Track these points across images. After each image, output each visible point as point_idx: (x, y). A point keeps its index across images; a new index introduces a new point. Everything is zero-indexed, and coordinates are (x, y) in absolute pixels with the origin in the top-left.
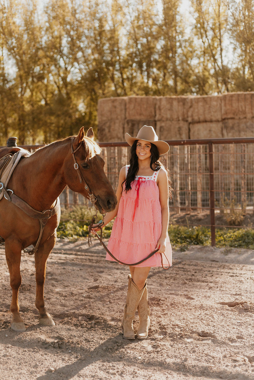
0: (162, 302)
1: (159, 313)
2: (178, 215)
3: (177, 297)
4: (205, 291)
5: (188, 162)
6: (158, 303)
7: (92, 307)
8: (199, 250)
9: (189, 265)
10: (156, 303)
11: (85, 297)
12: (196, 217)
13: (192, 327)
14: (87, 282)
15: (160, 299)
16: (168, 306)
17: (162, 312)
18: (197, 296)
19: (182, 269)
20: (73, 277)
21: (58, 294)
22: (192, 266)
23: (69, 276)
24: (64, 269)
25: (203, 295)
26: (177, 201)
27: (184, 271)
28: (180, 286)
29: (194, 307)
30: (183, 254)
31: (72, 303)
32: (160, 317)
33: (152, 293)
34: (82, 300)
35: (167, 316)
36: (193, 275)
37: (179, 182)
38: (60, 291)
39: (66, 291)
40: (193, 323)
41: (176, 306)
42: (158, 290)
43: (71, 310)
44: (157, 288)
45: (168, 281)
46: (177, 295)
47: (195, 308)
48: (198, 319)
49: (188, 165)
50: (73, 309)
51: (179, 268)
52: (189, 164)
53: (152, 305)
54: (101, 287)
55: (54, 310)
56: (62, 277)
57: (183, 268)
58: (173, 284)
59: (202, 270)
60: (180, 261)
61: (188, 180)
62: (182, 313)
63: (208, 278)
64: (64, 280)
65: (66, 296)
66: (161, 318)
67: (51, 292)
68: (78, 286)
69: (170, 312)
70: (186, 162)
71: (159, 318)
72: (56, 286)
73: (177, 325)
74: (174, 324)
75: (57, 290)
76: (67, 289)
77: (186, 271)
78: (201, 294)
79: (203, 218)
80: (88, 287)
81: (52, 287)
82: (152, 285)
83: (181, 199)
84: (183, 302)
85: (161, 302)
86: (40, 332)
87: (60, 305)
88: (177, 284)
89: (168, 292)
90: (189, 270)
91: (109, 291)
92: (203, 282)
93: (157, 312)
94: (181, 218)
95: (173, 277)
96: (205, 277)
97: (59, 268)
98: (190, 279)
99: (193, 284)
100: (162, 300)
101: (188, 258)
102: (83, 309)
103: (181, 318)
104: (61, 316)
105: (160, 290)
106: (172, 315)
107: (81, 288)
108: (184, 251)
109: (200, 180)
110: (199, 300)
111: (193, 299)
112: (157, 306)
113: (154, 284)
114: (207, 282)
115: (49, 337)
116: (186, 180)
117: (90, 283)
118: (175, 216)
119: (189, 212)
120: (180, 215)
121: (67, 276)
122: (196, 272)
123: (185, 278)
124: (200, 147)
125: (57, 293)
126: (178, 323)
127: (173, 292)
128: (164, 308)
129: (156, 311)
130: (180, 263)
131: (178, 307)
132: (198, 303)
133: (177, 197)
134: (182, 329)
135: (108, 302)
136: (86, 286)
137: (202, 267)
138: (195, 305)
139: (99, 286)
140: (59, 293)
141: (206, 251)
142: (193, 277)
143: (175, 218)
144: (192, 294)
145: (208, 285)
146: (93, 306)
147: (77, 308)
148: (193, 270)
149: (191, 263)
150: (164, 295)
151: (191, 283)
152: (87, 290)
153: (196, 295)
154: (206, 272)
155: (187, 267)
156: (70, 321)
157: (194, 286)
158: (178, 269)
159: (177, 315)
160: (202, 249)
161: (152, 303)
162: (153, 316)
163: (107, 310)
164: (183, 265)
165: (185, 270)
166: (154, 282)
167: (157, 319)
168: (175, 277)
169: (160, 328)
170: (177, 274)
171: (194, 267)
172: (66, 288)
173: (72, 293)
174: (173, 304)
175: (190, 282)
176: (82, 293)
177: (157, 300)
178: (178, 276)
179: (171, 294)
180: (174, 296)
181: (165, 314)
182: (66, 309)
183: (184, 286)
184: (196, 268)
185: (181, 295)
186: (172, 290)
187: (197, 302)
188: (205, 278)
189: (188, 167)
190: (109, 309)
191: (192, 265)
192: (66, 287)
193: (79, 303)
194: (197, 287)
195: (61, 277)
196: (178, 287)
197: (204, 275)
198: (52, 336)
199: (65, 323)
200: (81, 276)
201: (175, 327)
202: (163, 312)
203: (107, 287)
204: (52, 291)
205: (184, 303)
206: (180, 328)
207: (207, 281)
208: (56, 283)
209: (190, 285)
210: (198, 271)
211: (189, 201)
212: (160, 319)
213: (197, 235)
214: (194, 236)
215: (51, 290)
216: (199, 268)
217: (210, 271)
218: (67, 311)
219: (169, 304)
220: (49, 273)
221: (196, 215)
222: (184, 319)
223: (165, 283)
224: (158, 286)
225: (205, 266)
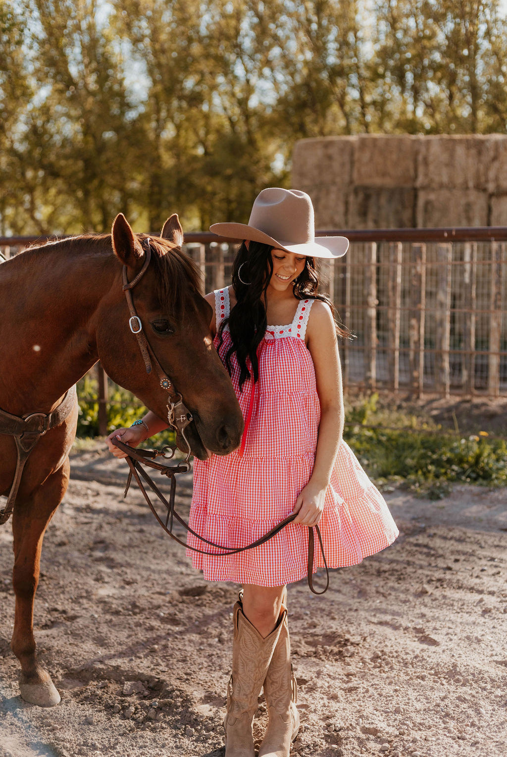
0: (351, 648)
1: (337, 683)
2: (443, 401)
3: (396, 632)
4: (472, 619)
5: (471, 280)
6: (340, 652)
7: (170, 652)
8: (476, 498)
9: (445, 538)
10: (336, 649)
11: (163, 620)
12: (483, 409)
13: (414, 741)
14: (182, 573)
15: (347, 640)
16: (364, 663)
17: (344, 682)
18: (447, 634)
19: (425, 550)
20: (154, 557)
21: (101, 606)
22: (452, 542)
23: (146, 553)
24: (141, 531)
25: (465, 635)
26: (442, 370)
27: (428, 555)
28: (409, 601)
29: (433, 672)
30: (433, 507)
31: (123, 635)
32: (334, 698)
33: (333, 619)
34: (151, 629)
35: (355, 697)
36: (449, 569)
37: (448, 326)
38: (108, 596)
39: (122, 598)
40: (419, 727)
41: (387, 664)
42: (350, 610)
43: (111, 657)
44: (350, 601)
45: (382, 583)
46: (396, 628)
47: (436, 674)
48: (437, 712)
49: (471, 288)
50: (121, 655)
51: (417, 545)
52: (474, 287)
53: (323, 657)
54: (209, 592)
55: (71, 656)
56: (128, 554)
57: (426, 546)
58: (393, 593)
59: (472, 554)
60: (423, 525)
61: (468, 323)
62: (396, 691)
63: (485, 579)
64: (129, 565)
65: (117, 613)
66: (338, 702)
67: (86, 597)
68: (158, 584)
69: (366, 684)
70: (467, 280)
71: (333, 703)
72: (106, 579)
73: (375, 732)
74: (367, 726)
75: (104, 592)
76: (128, 591)
77: (433, 555)
78: (458, 630)
79: (499, 411)
80: (181, 589)
81: (92, 582)
82: (339, 591)
83: (453, 366)
84: (407, 653)
85: (347, 650)
86: (12, 724)
87: (94, 639)
88: (403, 592)
89: (375, 615)
90: (440, 552)
91: (226, 603)
92: (471, 589)
93: (332, 682)
94: (449, 409)
95: (397, 571)
96: (477, 577)
97: (131, 528)
98: (439, 580)
99: (444, 597)
100: (352, 644)
101: (445, 518)
102: (146, 656)
103: (391, 707)
104: (84, 673)
105: (356, 610)
106: (370, 694)
107: (163, 591)
108: (438, 498)
109: (499, 325)
110: (451, 650)
111: (434, 643)
112: (336, 660)
113: (346, 589)
114: (481, 592)
115: (28, 745)
116: (465, 323)
117: (188, 575)
118: (435, 405)
119: (468, 397)
120: (447, 402)
121: (140, 552)
122: (457, 561)
123: (427, 576)
124: (500, 247)
125: (101, 601)
126: (380, 723)
127: (388, 618)
128: (352, 669)
129: (329, 676)
130: (422, 531)
131: (392, 668)
132: (446, 658)
133: (442, 360)
134: (387, 745)
135: (215, 637)
136: (176, 584)
137: (475, 547)
138: (438, 665)
139: (206, 587)
140: (105, 602)
141: (492, 502)
142: (448, 576)
143: (436, 409)
144: (435, 629)
145: (481, 601)
146: (173, 649)
147: (131, 652)
148: (452, 552)
149: (451, 534)
150: (363, 624)
151: (437, 593)
152: (176, 596)
153: (444, 631)
154: (484, 562)
155: (438, 543)
156: (99, 692)
157: (444, 603)
158: (415, 548)
159: (381, 695)
160: (484, 495)
161: (325, 652)
162: (317, 695)
163: (205, 664)
164: (429, 536)
165: (432, 552)
166: (346, 583)
167: (324, 706)
168: (403, 572)
169: (326, 737)
170: (408, 563)
171: (456, 544)
172: (127, 587)
173: (134, 605)
174: (378, 657)
175: (437, 587)
176: (159, 607)
177: (339, 642)
178: (410, 570)
179: (381, 623)
180: (388, 631)
181: (350, 690)
182: (101, 652)
183: (420, 600)
184: (460, 547)
185: (406, 629)
186: (385, 612)
187: (444, 656)
188: (477, 581)
189: (471, 293)
190: (211, 661)
191: (451, 538)
192: (128, 583)
193: (142, 636)
194: (452, 605)
195: (125, 553)
196: (405, 602)
197: (477, 571)
198: (35, 740)
199: (86, 698)
200: (174, 555)
201: (368, 739)
202: (348, 682)
203: (226, 591)
204: (88, 596)
205: (409, 658)
206: (382, 742)
207: (480, 589)
208: (109, 571)
209: (436, 599)
210: (462, 558)
211: (470, 370)
212: (334, 705)
213: (478, 457)
214: (470, 459)
215: (87, 592)
216: (468, 548)
217: (492, 559)
218: (101, 662)
219: (368, 657)
220: (102, 542)
221: (484, 404)
222: (397, 711)
223: (374, 589)
224: (353, 597)
225: (483, 544)
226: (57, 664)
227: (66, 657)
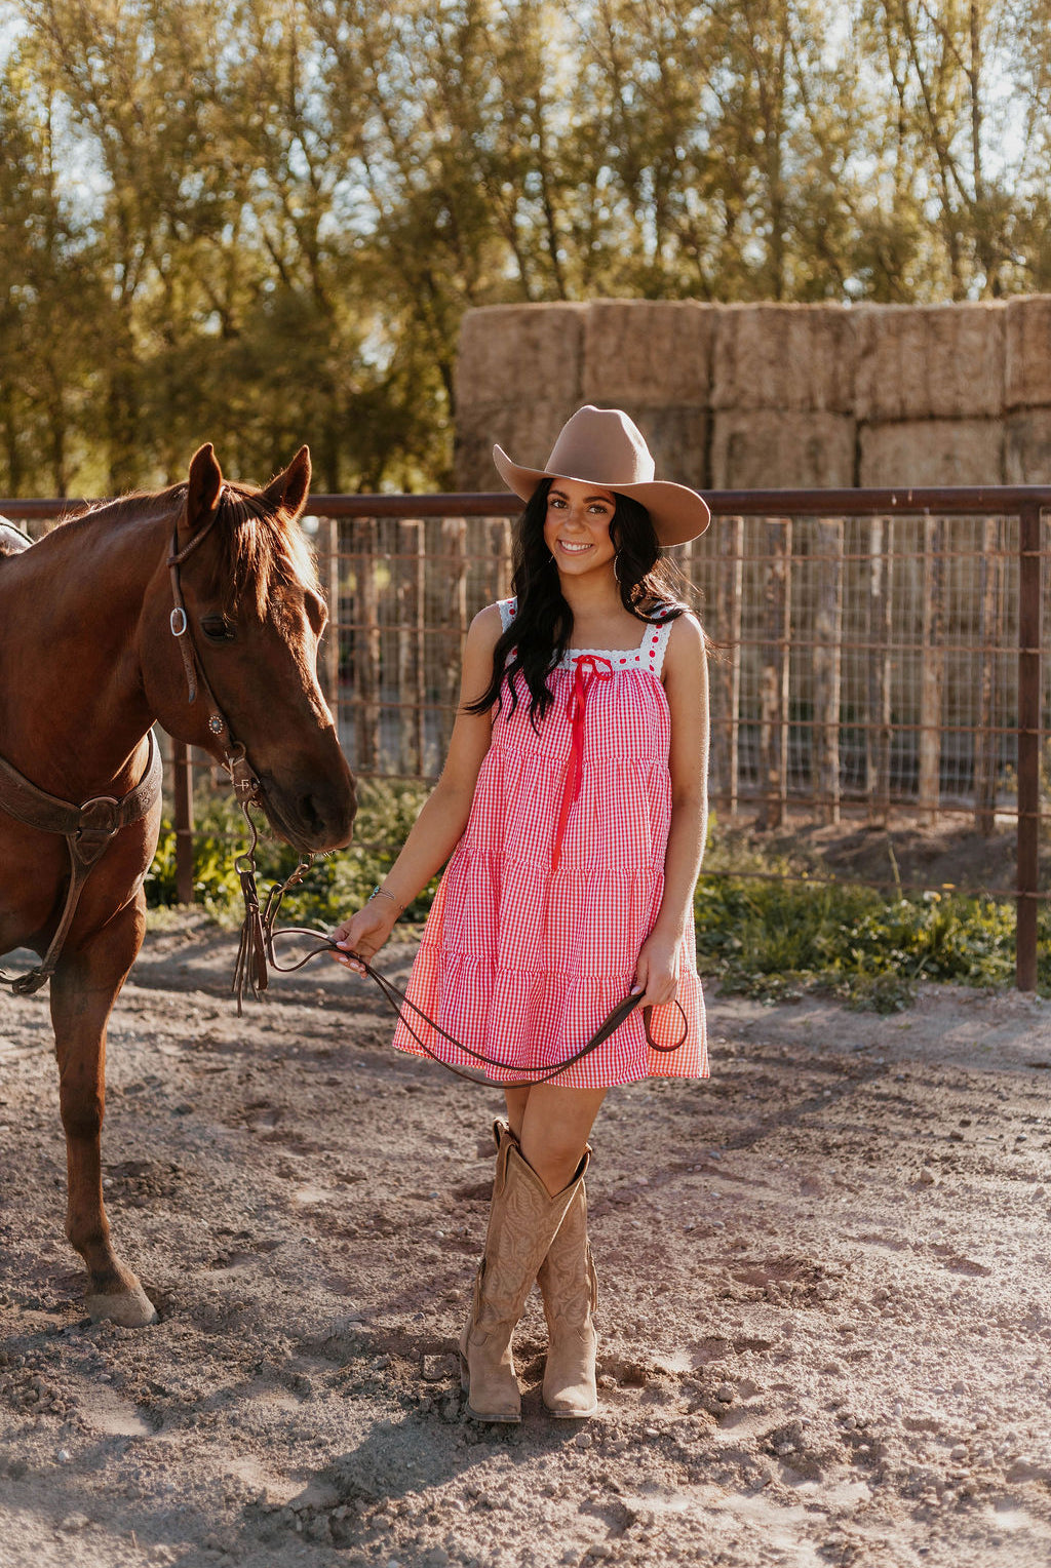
0: (832, 1285)
1: (828, 1346)
2: (829, 829)
3: (900, 1254)
4: (1033, 1226)
5: (883, 591)
6: (811, 1292)
8: (966, 1008)
9: (928, 1083)
10: (802, 1287)
11: (444, 1244)
12: (912, 844)
13: (1011, 1438)
14: (447, 1159)
15: (819, 1269)
16: (863, 1308)
17: (838, 1342)
18: (998, 1254)
19: (899, 1106)
20: (379, 1130)
21: (312, 1221)
22: (944, 1090)
23: (360, 1123)
24: (332, 1083)
25: (1031, 1254)
26: (826, 766)
27: (907, 1114)
28: (903, 1197)
29: (994, 1320)
30: (889, 1026)
31: (382, 1274)
32: (832, 1370)
33: (772, 1233)
34: (432, 1260)
35: (869, 1368)
36: (958, 1138)
37: (837, 680)
38: (320, 1204)
39: (349, 1207)
40: (1009, 1414)
41: (906, 1309)
42: (800, 1216)
43: (379, 1313)
44: (793, 1202)
45: (841, 1167)
46: (898, 1246)
47: (1002, 1324)
48: (1033, 1388)
49: (884, 607)
50: (392, 1308)
51: (879, 1097)
52: (889, 605)
53: (783, 1302)
55: (298, 1314)
56: (324, 1125)
57: (898, 1099)
58: (868, 1185)
59: (991, 1111)
60: (881, 1060)
61: (879, 675)
62: (942, 1354)
63: (1032, 1156)
64: (335, 1146)
65: (349, 1234)
66: (842, 1377)
67: (277, 1208)
68: (408, 1180)
69: (881, 1346)
70: (876, 591)
71: (833, 1380)
72: (301, 1173)
73: (932, 1426)
74: (913, 1417)
75: (308, 1196)
76: (352, 1194)
77: (917, 1115)
78: (1016, 1246)
79: (943, 847)
80: (456, 1187)
81: (278, 1180)
82: (763, 1184)
83: (847, 760)
84: (937, 1290)
85: (825, 1287)
86: (235, 1438)
87: (326, 1283)
88: (884, 1182)
89: (849, 1225)
90: (930, 1109)
92: (1012, 1174)
93: (817, 1344)
94: (847, 844)
95: (860, 1145)
96: (1015, 1151)
97: (310, 1079)
98: (945, 1159)
99: (968, 1189)
100: (829, 1276)
101: (918, 1047)
102: (441, 1310)
103: (945, 1383)
104: (333, 1345)
105: (811, 1216)
106: (896, 1361)
107: (421, 1192)
108: (894, 1010)
109: (938, 679)
110: (1017, 1281)
111: (978, 1270)
112: (808, 1306)
113: (775, 1179)
114: (1032, 1179)
115: (281, 1473)
116: (873, 675)
117: (460, 1162)
118: (816, 835)
119: (879, 820)
120: (838, 832)
121: (347, 1121)
122: (965, 1124)
123: (920, 1152)
124: (942, 524)
125: (307, 1214)
126: (933, 1410)
127: (877, 1229)
128: (843, 1319)
129: (810, 1334)
130: (882, 1071)
131: (917, 1316)
132: (1010, 1295)
133: (828, 749)
134: (962, 1447)
136: (444, 1179)
137: (992, 1099)
138: (1001, 1308)
140: (318, 1215)
141: (997, 1015)
142: (959, 1150)
143: (820, 844)
144: (972, 1245)
145: (1040, 1193)
147: (409, 1301)
148: (952, 1109)
149: (937, 1076)
150: (834, 1242)
151: (952, 1181)
152: (451, 1202)
153: (991, 1248)
154: (1016, 1124)
155: (915, 1091)
156: (381, 1376)
157: (971, 1201)
158: (879, 1104)
159: (917, 1363)
160: (980, 1003)
161: (782, 1291)
162: (798, 1366)
164: (897, 1080)
165: (914, 1110)
166: (771, 1169)
167: (821, 1384)
168: (872, 1144)
169: (846, 1439)
170: (876, 1129)
171: (952, 1093)
172: (350, 1186)
173: (380, 1219)
174: (886, 1298)
175: (946, 1173)
176: (429, 1221)
177: (805, 1274)
178: (883, 1142)
179: (865, 1239)
180: (884, 1252)
181: (856, 1357)
182: (355, 1304)
183: (923, 1194)
184: (963, 1098)
185: (917, 1247)
186: (868, 1219)
187: (1006, 1292)
188: (1017, 1158)
189: (884, 616)
191: (940, 1084)
192: (350, 1180)
193: (420, 1275)
194: (988, 1203)
195: (318, 1125)
196: (896, 1199)
197: (1009, 1140)
198: (293, 1465)
199: (357, 1388)
200: (418, 1126)
201: (925, 1439)
202: (845, 1343)
204: (281, 1204)
205: (944, 1297)
206: (951, 1442)
207: (1030, 1172)
208: (301, 1158)
209: (952, 1194)
210: (974, 1118)
211: (882, 768)
212: (839, 1385)
213: (940, 932)
214: (922, 937)
215: (274, 1196)
216: (978, 1100)
217: (1032, 1120)
218: (363, 1322)
219: (866, 1297)
220: (262, 1104)
221: (911, 834)
222: (958, 1389)
223: (829, 1180)
224: (795, 1194)
225: (1004, 1093)
226: (277, 1329)
227: (288, 1317)
